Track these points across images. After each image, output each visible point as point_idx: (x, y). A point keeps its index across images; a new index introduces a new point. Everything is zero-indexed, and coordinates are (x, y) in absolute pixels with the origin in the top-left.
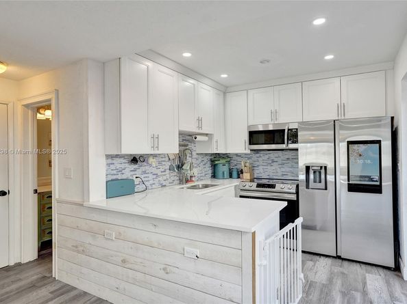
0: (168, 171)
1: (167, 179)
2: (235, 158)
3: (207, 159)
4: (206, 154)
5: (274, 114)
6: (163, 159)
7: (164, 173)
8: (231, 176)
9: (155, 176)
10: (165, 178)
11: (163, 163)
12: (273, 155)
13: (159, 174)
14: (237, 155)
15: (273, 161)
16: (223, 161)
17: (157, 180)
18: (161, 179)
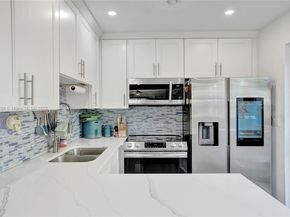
0: (33, 136)
1: (32, 149)
2: (106, 114)
3: (76, 116)
4: (76, 110)
5: (156, 68)
6: (27, 119)
7: (27, 140)
8: (103, 135)
9: (13, 148)
10: (28, 147)
11: (27, 124)
12: (148, 111)
13: (20, 142)
14: (109, 111)
15: (148, 117)
16: (94, 118)
17: (17, 152)
18: (22, 150)
